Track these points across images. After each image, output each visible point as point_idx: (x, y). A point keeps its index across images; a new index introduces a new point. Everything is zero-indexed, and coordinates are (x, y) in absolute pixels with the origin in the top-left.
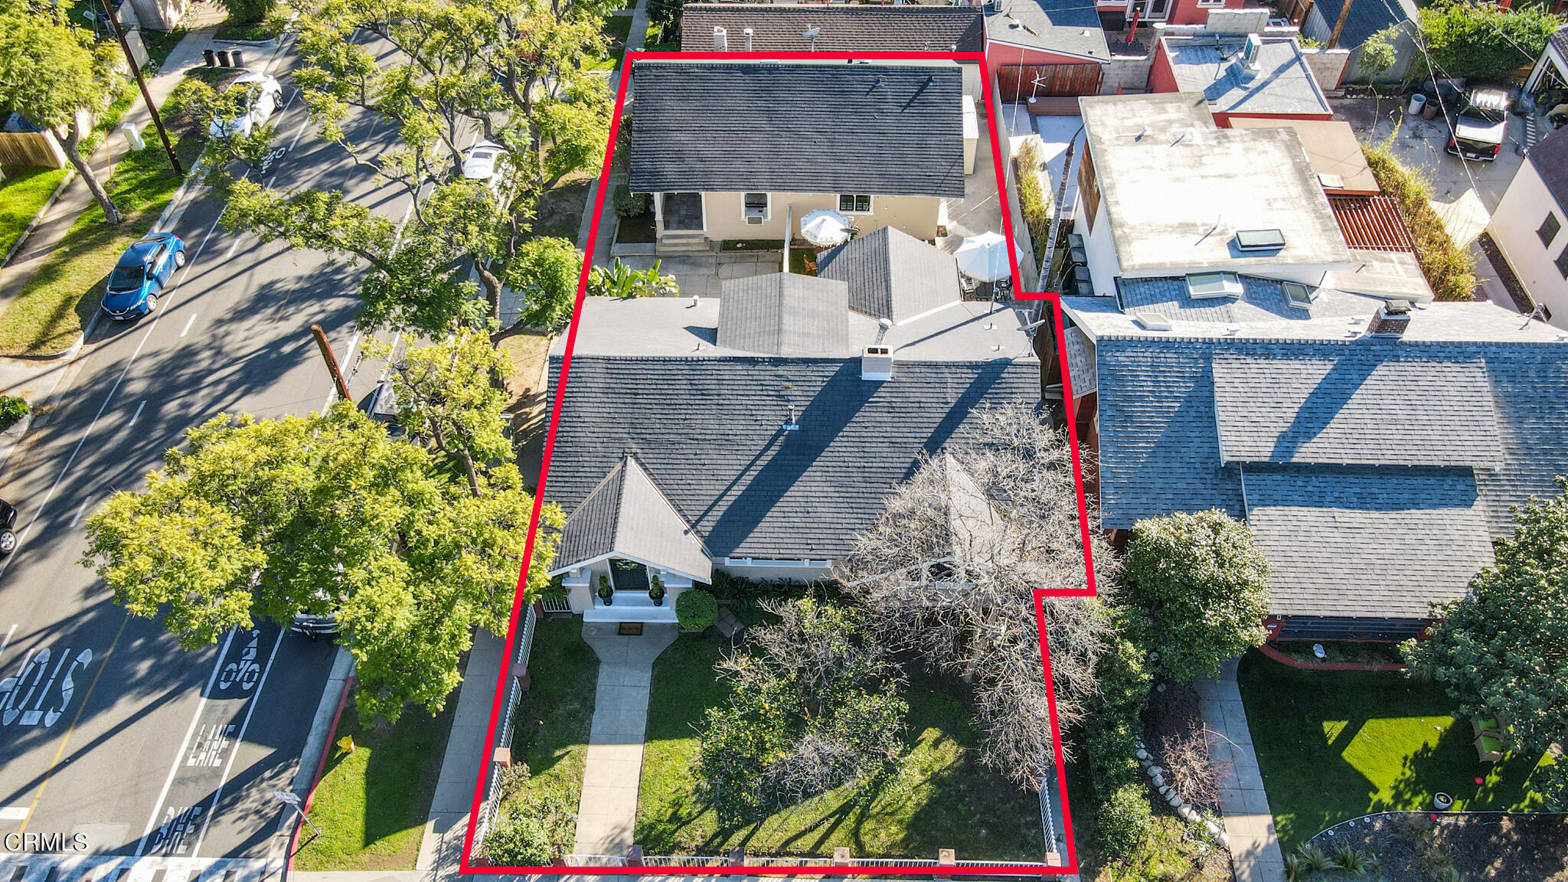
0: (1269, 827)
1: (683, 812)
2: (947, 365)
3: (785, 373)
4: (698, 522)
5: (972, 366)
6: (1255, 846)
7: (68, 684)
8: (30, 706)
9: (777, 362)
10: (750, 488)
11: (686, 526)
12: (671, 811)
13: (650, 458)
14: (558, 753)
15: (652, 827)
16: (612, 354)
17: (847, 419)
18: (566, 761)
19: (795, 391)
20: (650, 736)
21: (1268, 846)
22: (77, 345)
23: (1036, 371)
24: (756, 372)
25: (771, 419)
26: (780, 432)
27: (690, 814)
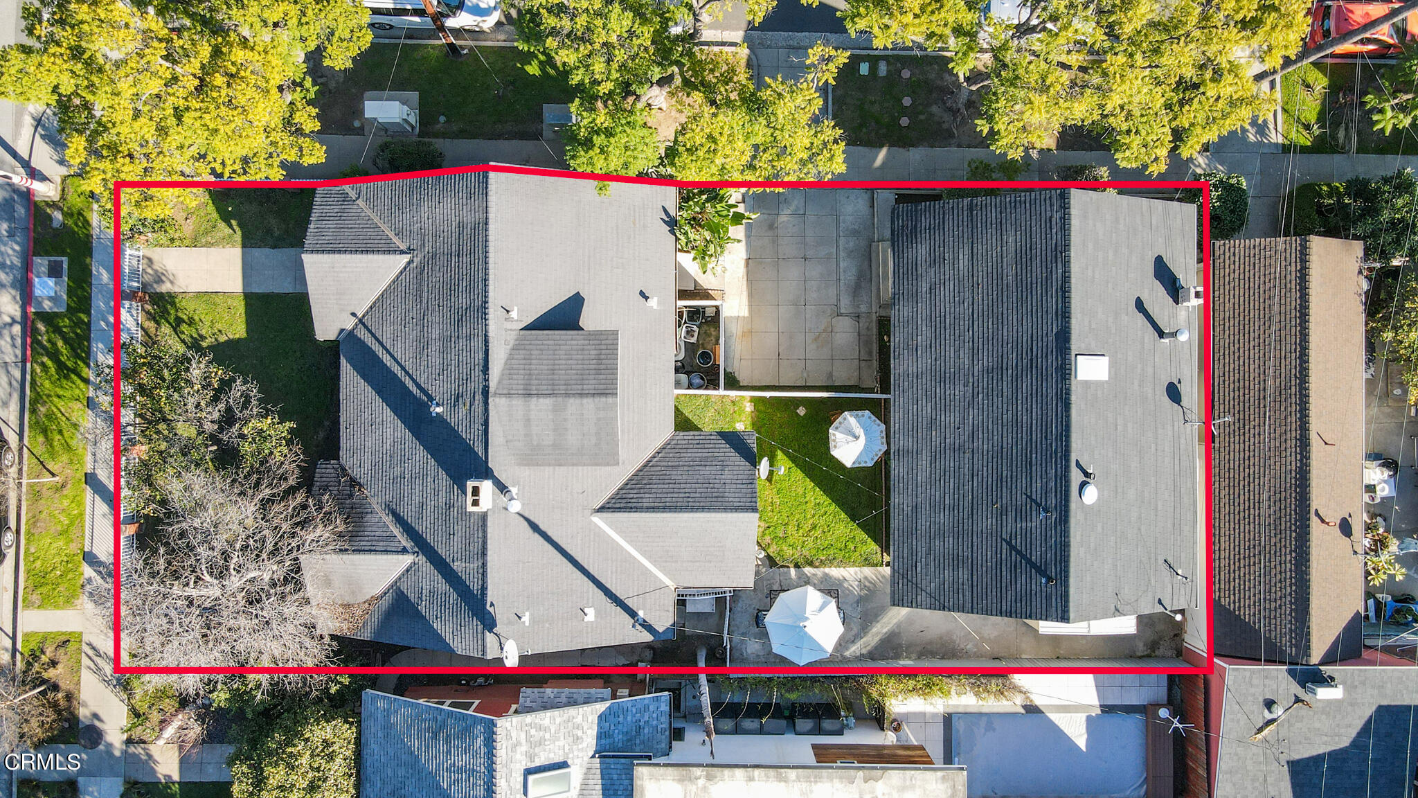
0: (170, 777)
1: (184, 327)
2: (484, 565)
3: (477, 402)
4: (364, 324)
5: (484, 589)
6: (155, 762)
9: (486, 393)
10: (388, 370)
11: (360, 315)
12: (185, 318)
13: (409, 276)
14: (234, 223)
15: (173, 304)
16: (491, 227)
17: (441, 463)
18: (228, 231)
19: (462, 411)
20: (249, 297)
21: (154, 772)
23: (480, 653)
24: (477, 373)
25: (440, 388)
26: (431, 398)
27: (183, 333)
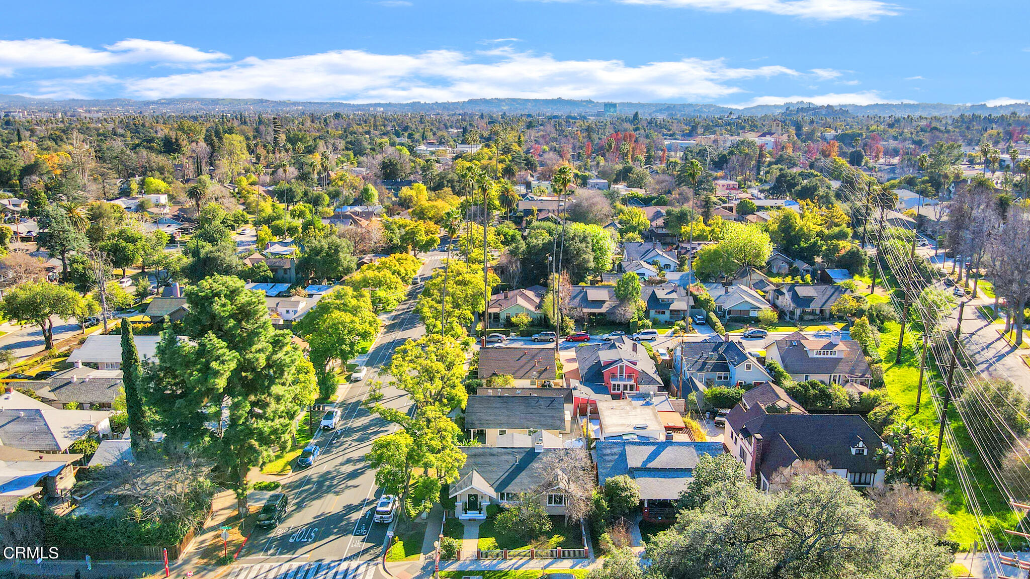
2: (558, 449)
3: (515, 450)
4: (493, 484)
7: (313, 534)
8: (304, 538)
9: (513, 448)
11: (490, 485)
12: (486, 549)
17: (532, 460)
19: (519, 454)
20: (480, 537)
22: (290, 473)
25: (511, 461)
26: (514, 464)
27: (492, 549)
